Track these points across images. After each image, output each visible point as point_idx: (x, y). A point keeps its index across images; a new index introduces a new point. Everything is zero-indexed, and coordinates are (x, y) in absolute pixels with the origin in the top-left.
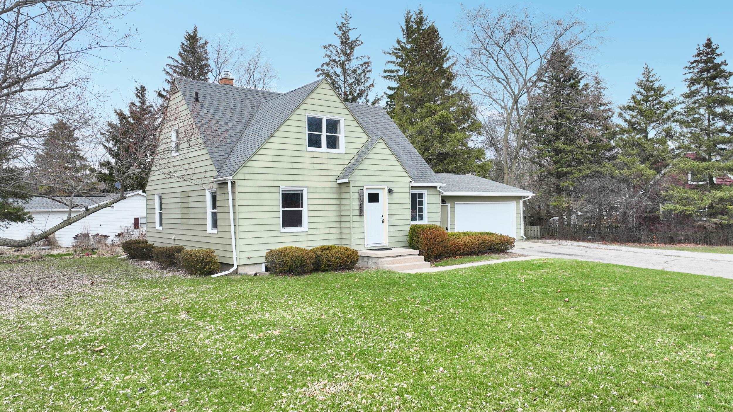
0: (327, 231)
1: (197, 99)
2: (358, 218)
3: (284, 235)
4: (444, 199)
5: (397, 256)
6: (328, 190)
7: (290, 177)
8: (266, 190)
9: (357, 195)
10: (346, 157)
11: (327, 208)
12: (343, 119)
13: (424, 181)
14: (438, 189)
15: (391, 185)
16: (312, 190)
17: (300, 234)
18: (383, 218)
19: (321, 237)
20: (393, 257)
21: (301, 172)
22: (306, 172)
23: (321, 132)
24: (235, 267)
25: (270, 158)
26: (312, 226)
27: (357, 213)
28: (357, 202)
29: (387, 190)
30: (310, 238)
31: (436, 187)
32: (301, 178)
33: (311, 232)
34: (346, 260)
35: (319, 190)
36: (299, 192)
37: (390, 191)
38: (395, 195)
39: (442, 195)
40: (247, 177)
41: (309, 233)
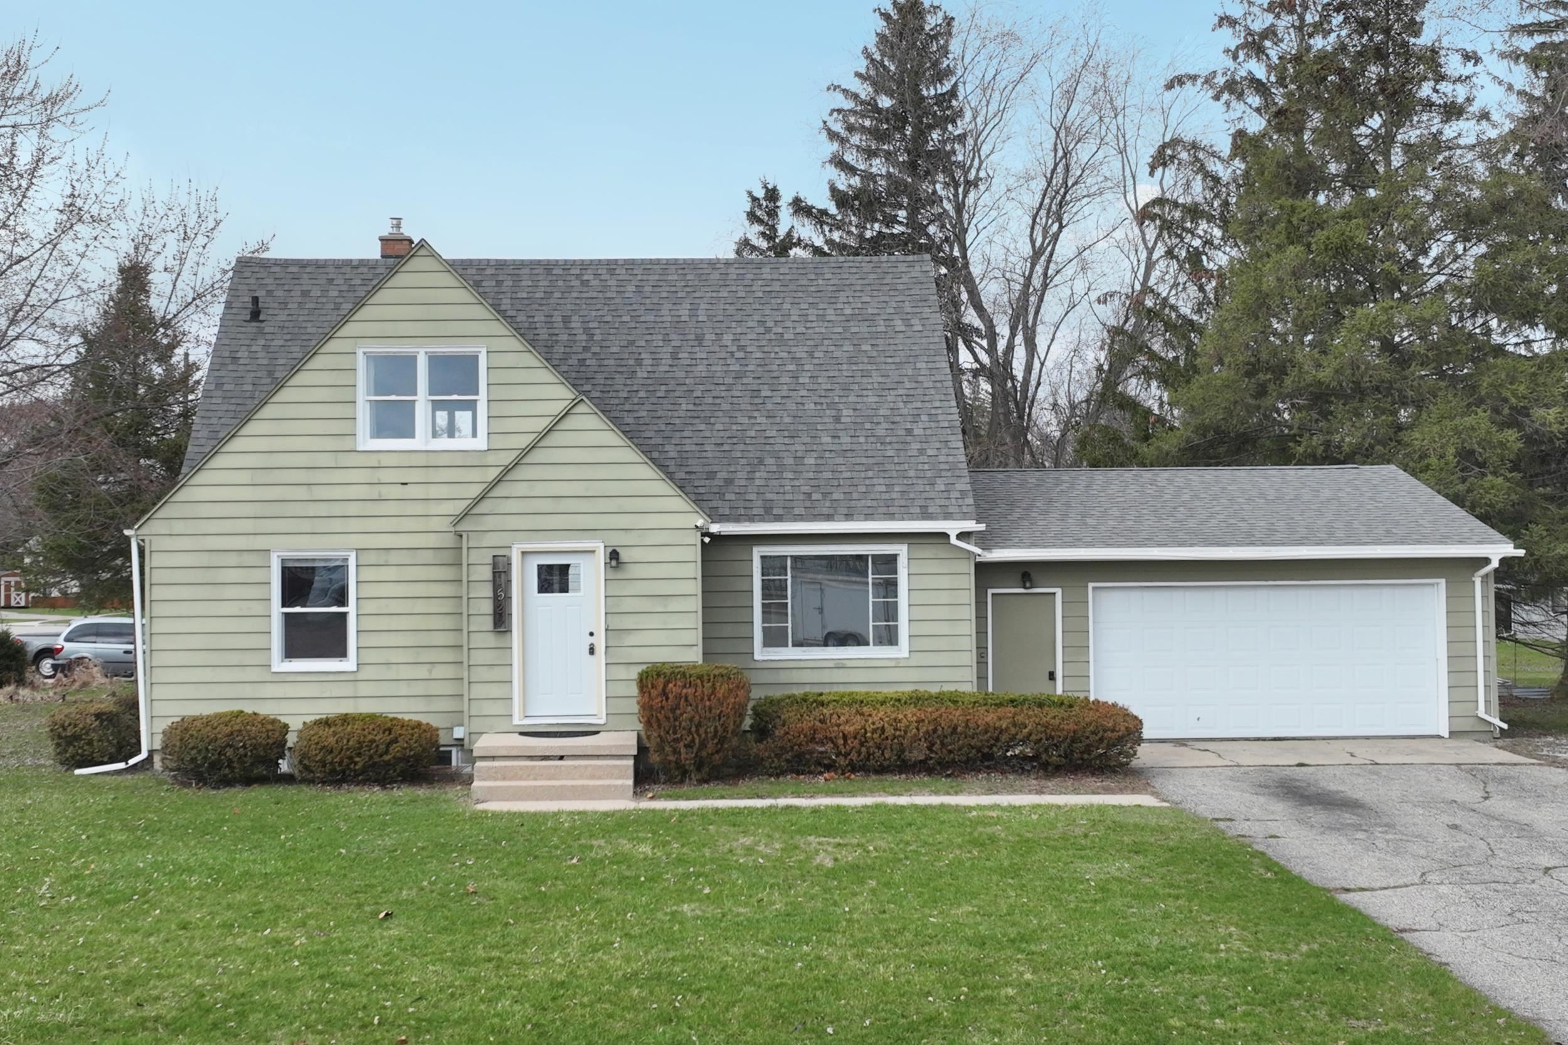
0: (422, 672)
1: (255, 315)
2: (491, 640)
5: (547, 758)
6: (428, 557)
7: (306, 525)
8: (232, 559)
9: (486, 573)
10: (491, 459)
11: (420, 606)
12: (484, 351)
13: (891, 516)
14: (953, 540)
15: (616, 540)
16: (371, 558)
17: (331, 678)
18: (591, 640)
19: (403, 689)
21: (337, 509)
22: (353, 509)
23: (415, 394)
24: (143, 755)
25: (244, 477)
26: (370, 656)
27: (488, 623)
28: (487, 591)
29: (601, 557)
30: (366, 689)
31: (945, 536)
32: (337, 525)
33: (368, 673)
35: (394, 558)
36: (337, 563)
37: (614, 555)
38: (635, 570)
39: (978, 559)
40: (179, 527)
41: (360, 676)
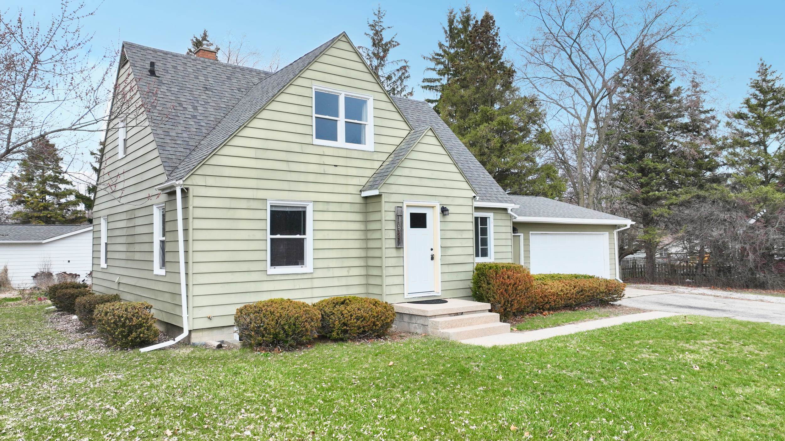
0: (344, 272)
1: (152, 73)
2: (394, 253)
3: (273, 278)
4: (517, 227)
5: (457, 314)
6: (347, 207)
7: (285, 186)
8: (243, 204)
9: (392, 216)
10: (375, 157)
11: (344, 235)
12: (371, 99)
13: (489, 200)
14: (509, 211)
15: (445, 202)
16: (320, 207)
17: (299, 277)
18: (432, 252)
19: (336, 282)
20: (450, 315)
21: (302, 177)
22: (311, 178)
23: (337, 116)
24: (185, 334)
25: (251, 153)
26: (320, 264)
27: (393, 243)
28: (392, 226)
29: (438, 210)
30: (317, 283)
31: (505, 210)
32: (302, 187)
33: (319, 273)
34: (374, 323)
35: (332, 207)
36: (300, 209)
37: (444, 211)
38: (449, 218)
39: (514, 220)
40: (211, 181)
41: (315, 275)
